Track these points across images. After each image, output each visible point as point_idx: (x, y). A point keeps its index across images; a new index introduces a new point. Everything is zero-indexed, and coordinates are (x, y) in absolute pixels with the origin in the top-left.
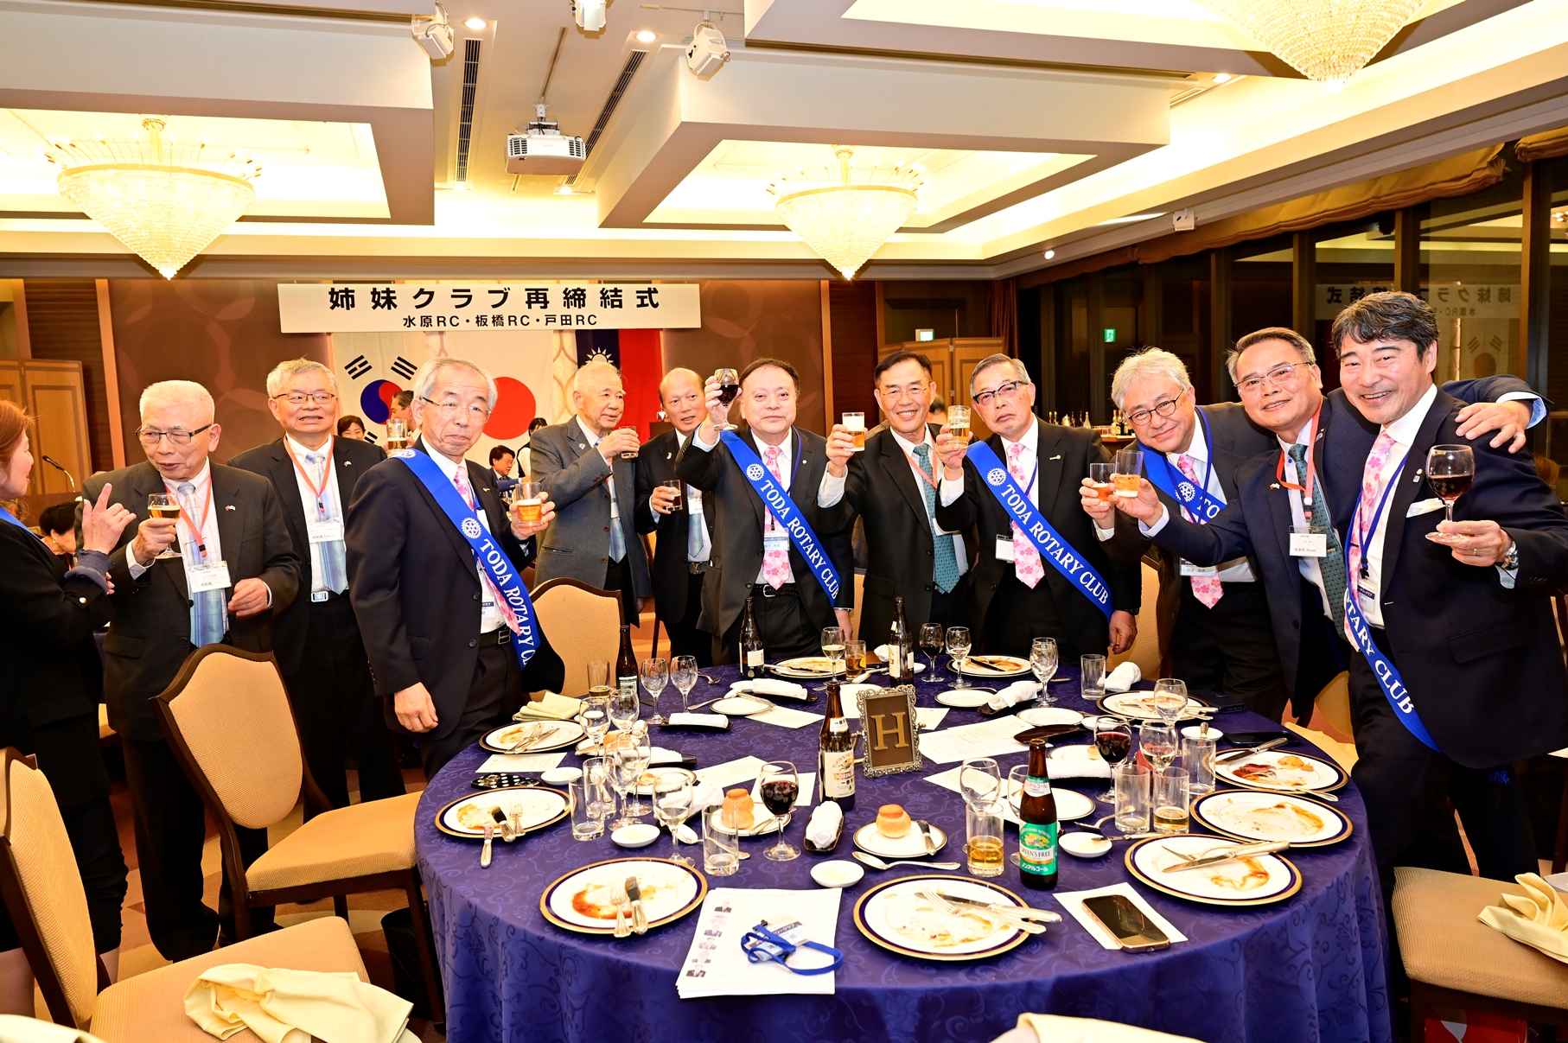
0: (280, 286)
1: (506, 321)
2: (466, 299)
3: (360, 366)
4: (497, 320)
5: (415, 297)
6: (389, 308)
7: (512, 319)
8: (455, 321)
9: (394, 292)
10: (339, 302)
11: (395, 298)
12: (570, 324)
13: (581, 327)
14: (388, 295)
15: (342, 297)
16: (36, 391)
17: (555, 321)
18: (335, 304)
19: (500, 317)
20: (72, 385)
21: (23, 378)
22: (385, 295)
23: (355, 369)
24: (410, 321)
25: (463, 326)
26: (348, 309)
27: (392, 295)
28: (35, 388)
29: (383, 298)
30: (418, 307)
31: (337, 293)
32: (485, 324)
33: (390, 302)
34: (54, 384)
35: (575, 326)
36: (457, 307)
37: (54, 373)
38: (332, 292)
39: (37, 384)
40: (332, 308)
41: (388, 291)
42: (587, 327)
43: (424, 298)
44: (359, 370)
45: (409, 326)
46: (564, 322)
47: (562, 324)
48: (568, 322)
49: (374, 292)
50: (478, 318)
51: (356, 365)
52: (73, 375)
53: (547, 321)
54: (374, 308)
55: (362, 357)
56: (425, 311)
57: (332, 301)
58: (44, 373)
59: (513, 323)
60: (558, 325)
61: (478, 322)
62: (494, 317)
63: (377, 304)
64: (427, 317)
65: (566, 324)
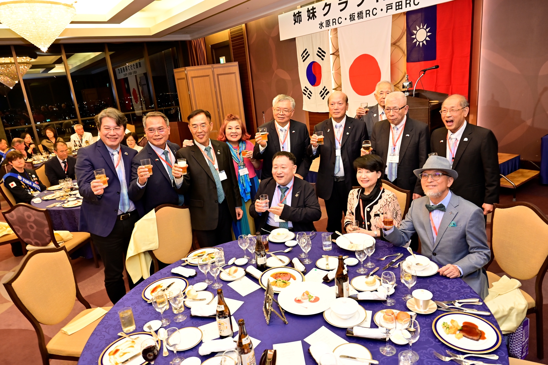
0: (279, 16)
1: (364, 15)
2: (345, 4)
3: (306, 54)
4: (360, 14)
5: (323, 9)
6: (314, 19)
7: (368, 13)
8: (340, 20)
9: (315, 8)
10: (297, 20)
11: (315, 12)
12: (401, 8)
13: (409, 9)
14: (313, 11)
15: (298, 16)
16: (219, 76)
17: (392, 8)
18: (296, 22)
19: (361, 13)
20: (234, 72)
21: (213, 72)
22: (311, 11)
23: (304, 56)
24: (321, 24)
25: (345, 23)
26: (300, 23)
27: (315, 10)
28: (218, 75)
29: (311, 13)
30: (325, 15)
31: (296, 14)
32: (354, 18)
33: (314, 16)
34: (226, 72)
35: (405, 10)
36: (341, 10)
37: (226, 68)
38: (294, 15)
39: (219, 73)
40: (294, 24)
41: (313, 9)
42: (413, 8)
43: (327, 8)
44: (306, 56)
45: (321, 28)
46: (397, 8)
47: (396, 10)
48: (400, 7)
49: (308, 11)
50: (350, 16)
51: (304, 54)
52: (235, 67)
53: (387, 9)
54: (308, 20)
55: (306, 50)
56: (327, 17)
57: (294, 20)
58: (222, 68)
59: (368, 15)
60: (393, 11)
61: (350, 18)
62: (358, 14)
63: (310, 18)
64: (328, 20)
65: (399, 9)
